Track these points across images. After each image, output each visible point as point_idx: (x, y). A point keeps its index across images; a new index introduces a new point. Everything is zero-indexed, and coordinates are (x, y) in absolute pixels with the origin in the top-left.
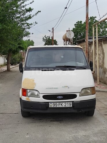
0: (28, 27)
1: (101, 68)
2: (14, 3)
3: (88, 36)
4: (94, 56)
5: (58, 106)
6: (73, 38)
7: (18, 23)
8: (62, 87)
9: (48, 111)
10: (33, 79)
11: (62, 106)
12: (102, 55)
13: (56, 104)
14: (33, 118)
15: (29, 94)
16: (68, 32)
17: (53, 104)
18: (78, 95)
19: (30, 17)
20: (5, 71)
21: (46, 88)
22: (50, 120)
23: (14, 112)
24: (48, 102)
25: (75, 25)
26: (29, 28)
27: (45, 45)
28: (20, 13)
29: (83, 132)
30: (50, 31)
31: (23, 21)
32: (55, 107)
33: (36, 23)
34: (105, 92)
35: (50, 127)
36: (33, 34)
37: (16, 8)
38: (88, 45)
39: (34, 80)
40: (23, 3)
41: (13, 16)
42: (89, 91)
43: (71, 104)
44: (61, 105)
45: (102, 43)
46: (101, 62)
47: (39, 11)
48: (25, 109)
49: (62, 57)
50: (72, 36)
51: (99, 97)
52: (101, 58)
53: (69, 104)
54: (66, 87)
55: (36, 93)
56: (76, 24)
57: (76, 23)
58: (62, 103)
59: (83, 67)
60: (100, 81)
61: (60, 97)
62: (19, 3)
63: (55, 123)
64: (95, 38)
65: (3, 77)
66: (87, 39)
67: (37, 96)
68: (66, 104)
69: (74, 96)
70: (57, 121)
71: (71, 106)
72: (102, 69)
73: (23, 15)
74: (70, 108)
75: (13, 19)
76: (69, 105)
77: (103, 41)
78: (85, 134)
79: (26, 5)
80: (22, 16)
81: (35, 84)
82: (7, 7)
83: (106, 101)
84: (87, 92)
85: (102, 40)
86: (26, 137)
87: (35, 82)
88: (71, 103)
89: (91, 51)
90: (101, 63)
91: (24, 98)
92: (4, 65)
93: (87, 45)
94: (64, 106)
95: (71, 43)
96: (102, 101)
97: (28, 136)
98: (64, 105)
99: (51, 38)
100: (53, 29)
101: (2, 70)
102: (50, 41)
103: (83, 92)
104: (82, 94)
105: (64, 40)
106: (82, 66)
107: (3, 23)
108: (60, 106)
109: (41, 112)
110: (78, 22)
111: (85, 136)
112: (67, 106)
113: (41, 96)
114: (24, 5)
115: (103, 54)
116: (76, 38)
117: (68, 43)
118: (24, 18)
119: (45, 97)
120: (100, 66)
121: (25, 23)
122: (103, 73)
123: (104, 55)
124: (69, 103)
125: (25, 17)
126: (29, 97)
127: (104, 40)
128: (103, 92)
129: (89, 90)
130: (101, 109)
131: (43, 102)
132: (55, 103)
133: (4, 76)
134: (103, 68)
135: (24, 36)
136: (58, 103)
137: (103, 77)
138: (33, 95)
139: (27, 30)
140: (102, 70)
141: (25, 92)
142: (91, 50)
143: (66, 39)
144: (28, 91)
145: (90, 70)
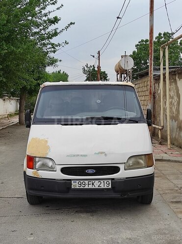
0: (53, 49)
1: (174, 120)
2: (29, 8)
3: (153, 65)
4: (162, 100)
5: (86, 187)
6: (132, 68)
7: (36, 44)
8: (95, 153)
9: (70, 195)
10: (46, 139)
11: (94, 187)
12: (175, 98)
13: (84, 183)
14: (47, 207)
15: (38, 165)
16: (124, 58)
17: (77, 182)
18: (122, 167)
19: (56, 34)
20: (16, 125)
21: (67, 156)
22: (76, 210)
23: (16, 196)
24: (70, 180)
25: (136, 46)
26: (54, 52)
27: (86, 80)
28: (38, 26)
29: (128, 232)
30: (94, 57)
31: (43, 39)
32: (82, 187)
33: (66, 43)
34: (179, 162)
35: (73, 223)
36: (60, 61)
37: (31, 17)
38: (152, 80)
39: (47, 141)
40: (44, 8)
41: (27, 31)
42: (141, 161)
43: (109, 184)
44: (93, 184)
45: (177, 78)
46: (174, 110)
47: (71, 23)
48: (31, 191)
49: (99, 101)
50: (130, 65)
51: (167, 172)
52: (175, 104)
53: (105, 183)
54: (102, 153)
55: (50, 164)
56: (138, 45)
57: (138, 43)
58: (94, 181)
59: (133, 119)
60: (172, 144)
61: (90, 171)
62: (37, 9)
63: (82, 215)
64: (164, 69)
65: (10, 135)
66: (151, 70)
67: (52, 169)
68: (101, 183)
69: (116, 170)
70: (87, 212)
71: (110, 187)
72: (177, 122)
73: (44, 29)
74: (108, 190)
75: (26, 37)
76: (106, 185)
77: (179, 74)
78: (130, 236)
79: (49, 13)
80: (43, 32)
81: (48, 148)
82: (16, 16)
83: (177, 178)
84: (138, 163)
85: (176, 73)
86: (29, 239)
87: (49, 144)
88: (110, 181)
89: (159, 92)
90: (175, 112)
91: (30, 172)
92: (16, 114)
93: (151, 82)
94: (97, 187)
95: (130, 77)
96: (171, 177)
97: (32, 238)
98: (97, 185)
99: (96, 69)
100: (99, 53)
101: (11, 122)
102: (95, 74)
103: (131, 162)
104: (129, 166)
105: (117, 72)
106: (132, 117)
107: (9, 42)
108: (91, 187)
109: (57, 196)
110: (142, 41)
111: (130, 239)
112: (103, 187)
113: (59, 168)
114: (46, 12)
115: (178, 96)
116: (137, 68)
117: (124, 76)
118: (46, 35)
119: (64, 170)
120: (172, 118)
121: (48, 44)
122: (178, 129)
123: (179, 98)
124: (105, 181)
125: (47, 33)
126: (38, 170)
127: (180, 72)
128: (176, 162)
129: (141, 159)
130: (167, 192)
131: (61, 180)
132: (82, 181)
133: (12, 134)
134: (177, 120)
135: (48, 65)
136: (87, 182)
137: (177, 137)
138: (44, 167)
139: (51, 55)
140: (175, 124)
141: (31, 161)
142: (158, 90)
143: (120, 71)
144: (37, 159)
145: (146, 125)
